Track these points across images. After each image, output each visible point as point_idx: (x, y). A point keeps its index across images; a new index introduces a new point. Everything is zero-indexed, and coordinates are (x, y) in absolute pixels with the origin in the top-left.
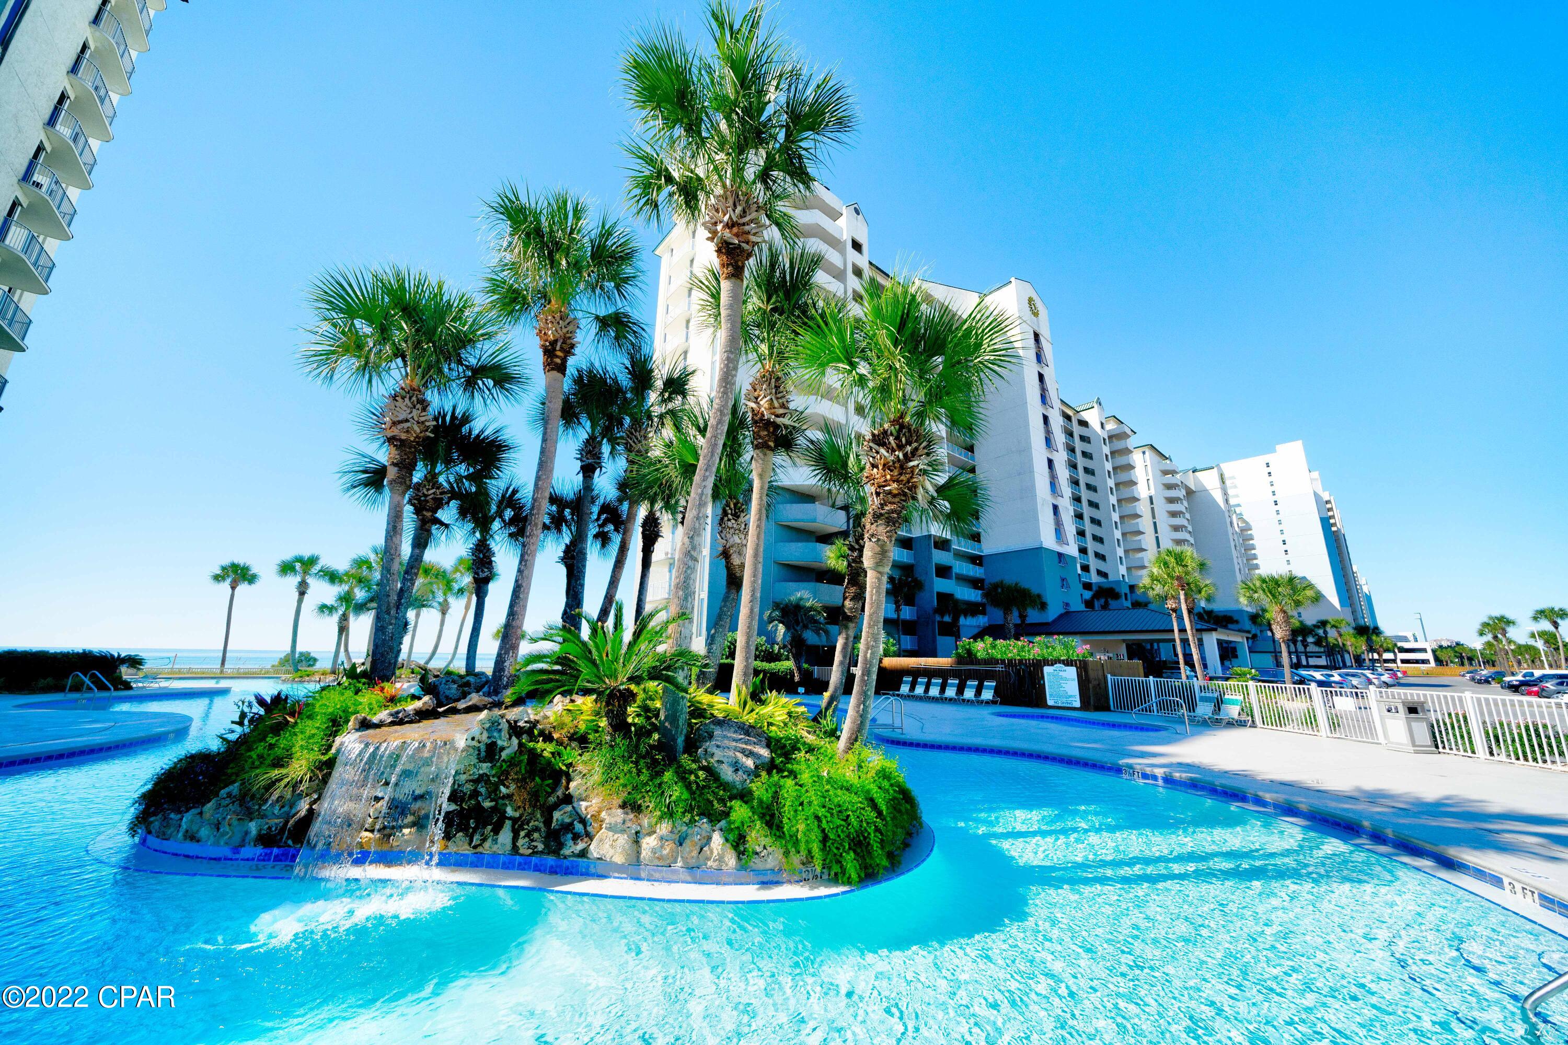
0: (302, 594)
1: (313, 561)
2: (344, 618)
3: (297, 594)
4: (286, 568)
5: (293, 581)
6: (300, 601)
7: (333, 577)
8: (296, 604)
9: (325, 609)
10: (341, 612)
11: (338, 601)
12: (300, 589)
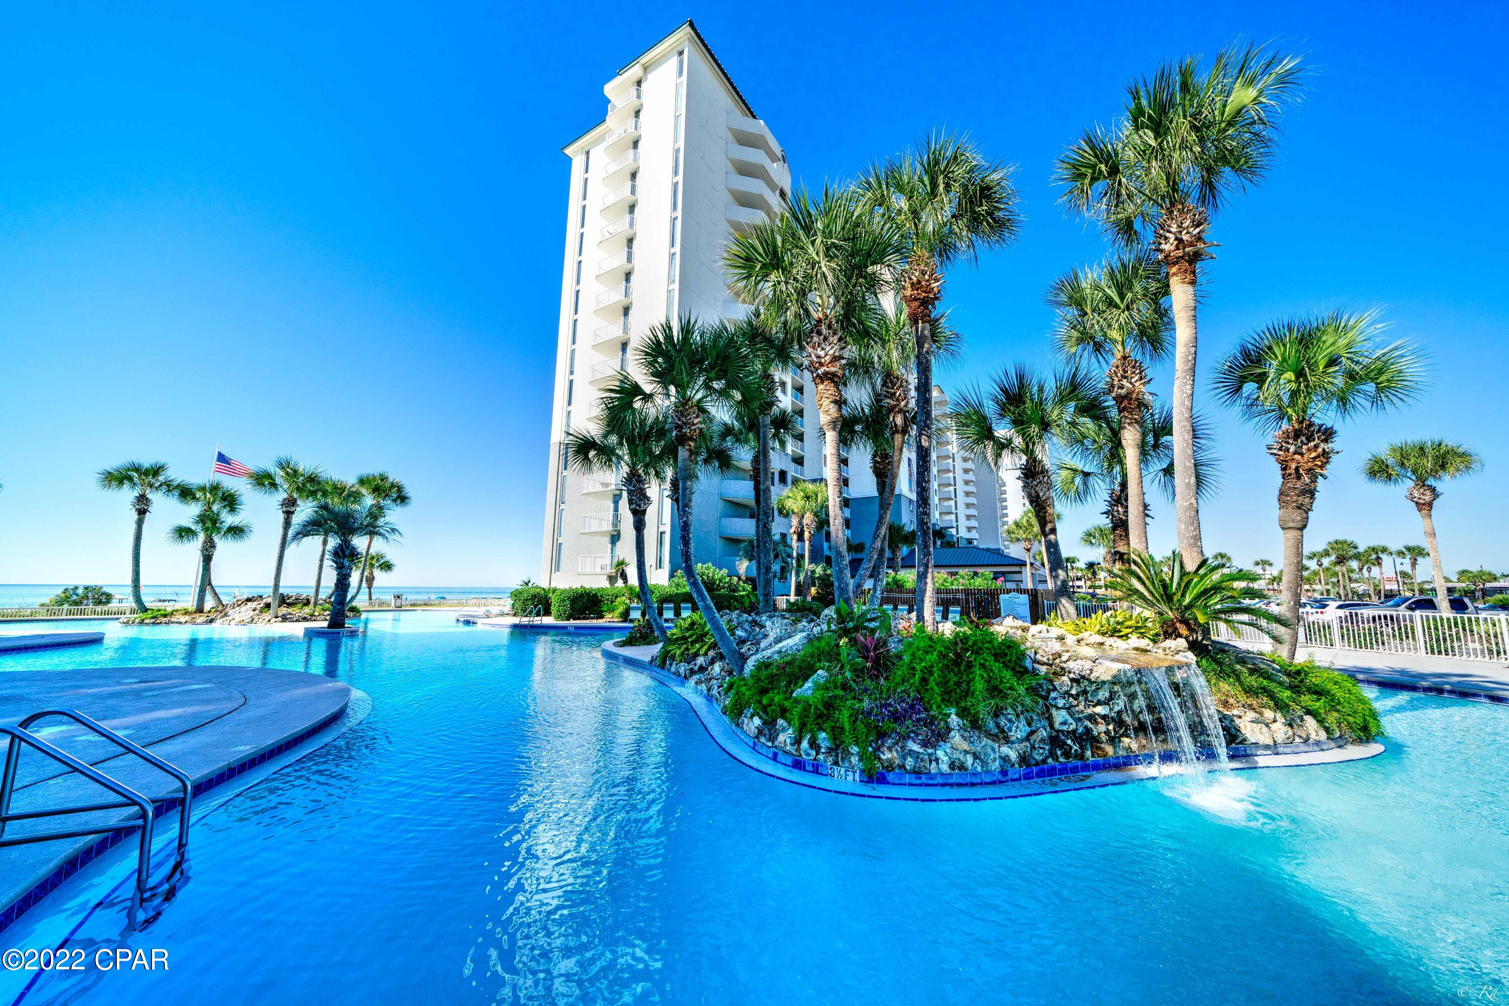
0: (142, 512)
1: (156, 471)
2: (209, 547)
3: (135, 513)
4: (117, 477)
5: (129, 494)
6: (140, 523)
7: (186, 493)
9: (183, 533)
10: (202, 537)
11: (197, 522)
12: (138, 507)
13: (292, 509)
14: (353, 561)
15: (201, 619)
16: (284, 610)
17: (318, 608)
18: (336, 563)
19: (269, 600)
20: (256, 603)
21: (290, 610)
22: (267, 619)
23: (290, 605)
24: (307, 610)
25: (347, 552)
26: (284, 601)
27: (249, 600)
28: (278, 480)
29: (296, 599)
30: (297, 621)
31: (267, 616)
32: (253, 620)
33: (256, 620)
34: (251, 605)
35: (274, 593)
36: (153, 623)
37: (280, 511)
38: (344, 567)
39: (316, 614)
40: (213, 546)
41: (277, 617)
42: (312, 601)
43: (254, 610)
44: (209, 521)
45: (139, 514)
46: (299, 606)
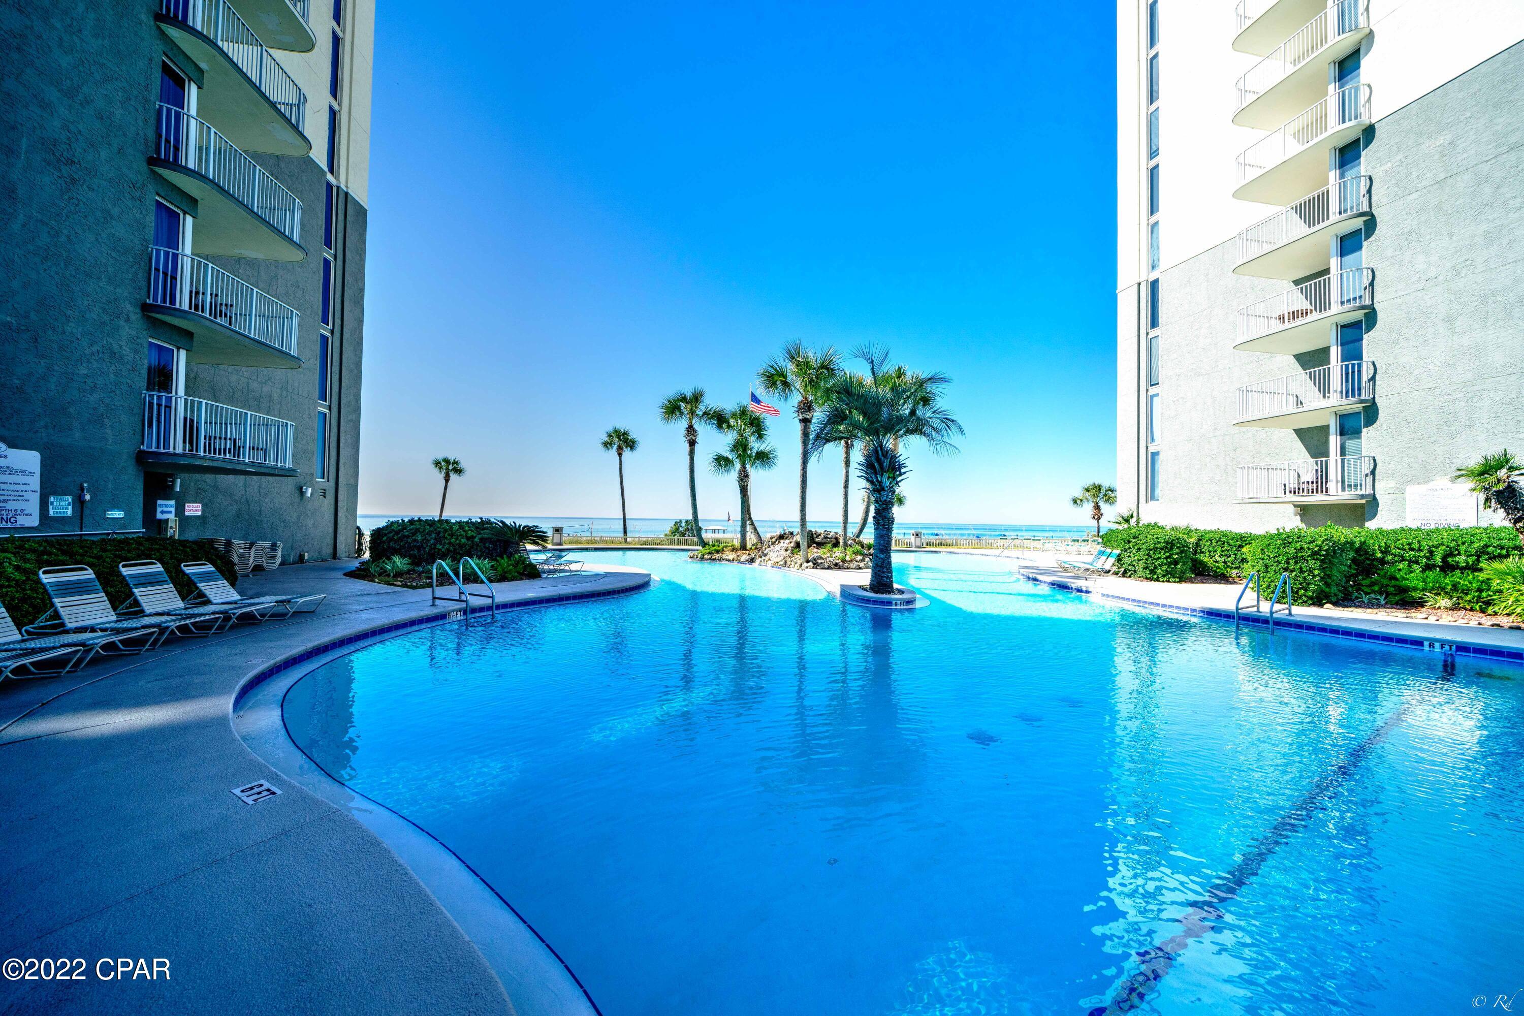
0: (692, 443)
1: (697, 398)
2: (744, 477)
3: (687, 444)
4: (672, 409)
5: (681, 425)
6: (692, 454)
7: (720, 420)
8: (688, 457)
9: (722, 462)
10: (738, 466)
11: (732, 451)
12: (689, 438)
13: (808, 416)
14: (894, 478)
15: (744, 558)
16: (814, 552)
17: (849, 551)
18: (872, 482)
19: (798, 538)
20: (787, 541)
21: (820, 552)
22: (799, 562)
23: (820, 545)
24: (838, 553)
25: (886, 463)
26: (813, 540)
27: (781, 537)
28: (790, 377)
29: (825, 538)
30: (829, 568)
31: (799, 558)
32: (786, 563)
33: (788, 563)
34: (784, 543)
35: (802, 530)
36: (710, 559)
37: (797, 421)
38: (883, 489)
39: (848, 558)
40: (747, 476)
41: (808, 562)
42: (841, 540)
43: (786, 550)
44: (741, 446)
45: (690, 446)
46: (829, 546)
